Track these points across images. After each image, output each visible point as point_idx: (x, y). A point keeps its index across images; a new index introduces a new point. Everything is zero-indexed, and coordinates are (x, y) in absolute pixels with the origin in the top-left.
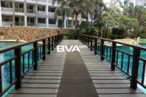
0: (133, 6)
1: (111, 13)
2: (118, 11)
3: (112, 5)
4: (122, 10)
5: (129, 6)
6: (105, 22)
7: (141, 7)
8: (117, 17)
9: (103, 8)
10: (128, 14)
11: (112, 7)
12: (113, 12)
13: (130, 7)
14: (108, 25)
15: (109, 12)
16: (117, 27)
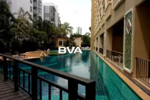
0: (42, 20)
1: (20, 25)
2: (27, 23)
3: (21, 16)
4: (31, 22)
5: (38, 19)
6: (14, 33)
7: (49, 22)
8: (26, 29)
9: (10, 18)
10: (37, 27)
11: (21, 18)
12: (22, 23)
13: (39, 21)
14: (17, 37)
15: (17, 23)
16: (28, 39)
